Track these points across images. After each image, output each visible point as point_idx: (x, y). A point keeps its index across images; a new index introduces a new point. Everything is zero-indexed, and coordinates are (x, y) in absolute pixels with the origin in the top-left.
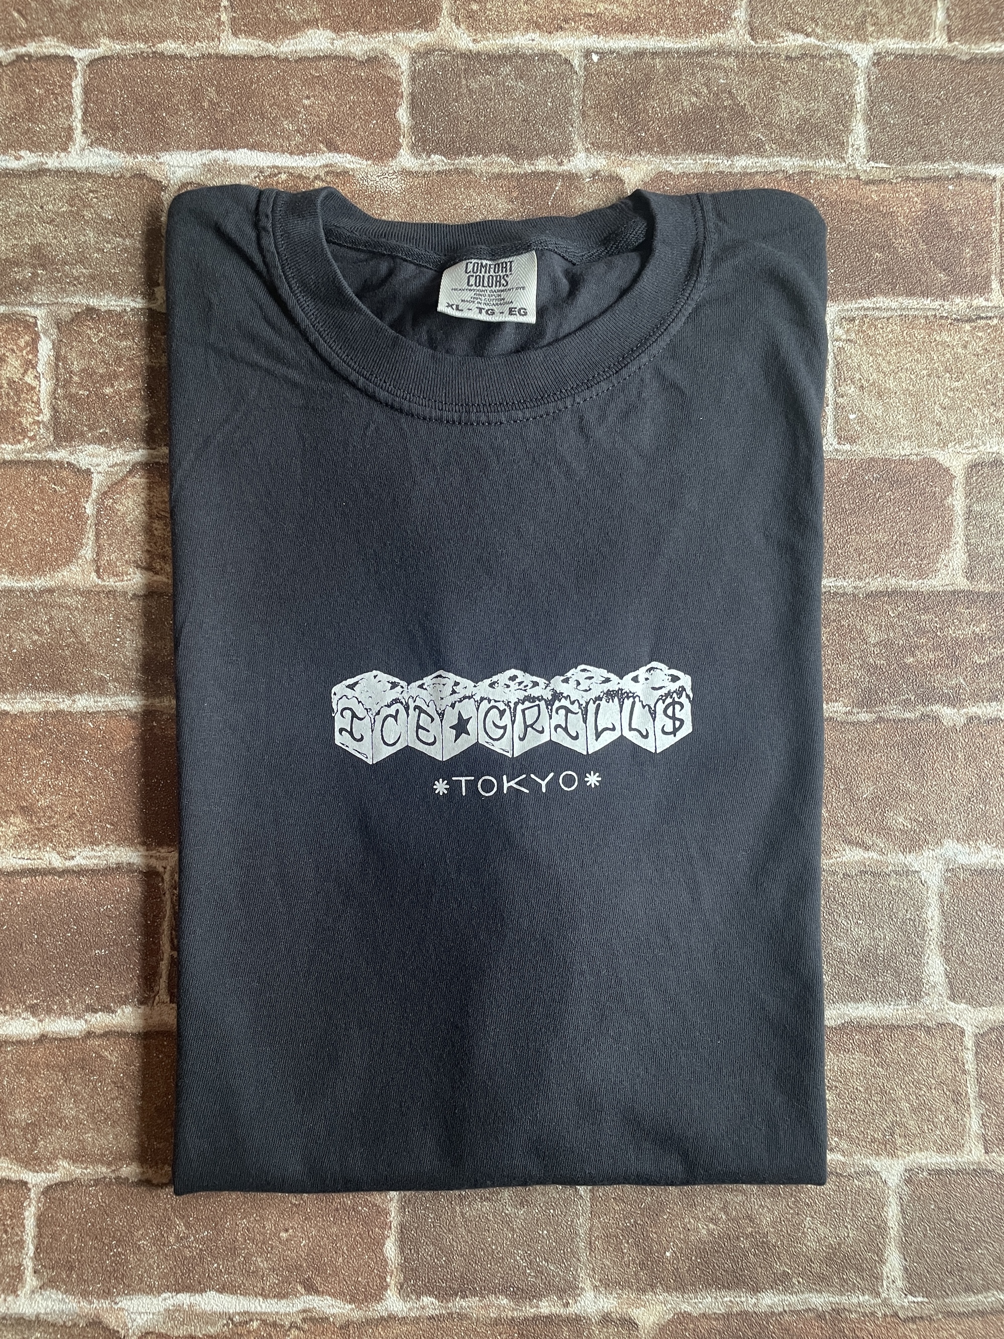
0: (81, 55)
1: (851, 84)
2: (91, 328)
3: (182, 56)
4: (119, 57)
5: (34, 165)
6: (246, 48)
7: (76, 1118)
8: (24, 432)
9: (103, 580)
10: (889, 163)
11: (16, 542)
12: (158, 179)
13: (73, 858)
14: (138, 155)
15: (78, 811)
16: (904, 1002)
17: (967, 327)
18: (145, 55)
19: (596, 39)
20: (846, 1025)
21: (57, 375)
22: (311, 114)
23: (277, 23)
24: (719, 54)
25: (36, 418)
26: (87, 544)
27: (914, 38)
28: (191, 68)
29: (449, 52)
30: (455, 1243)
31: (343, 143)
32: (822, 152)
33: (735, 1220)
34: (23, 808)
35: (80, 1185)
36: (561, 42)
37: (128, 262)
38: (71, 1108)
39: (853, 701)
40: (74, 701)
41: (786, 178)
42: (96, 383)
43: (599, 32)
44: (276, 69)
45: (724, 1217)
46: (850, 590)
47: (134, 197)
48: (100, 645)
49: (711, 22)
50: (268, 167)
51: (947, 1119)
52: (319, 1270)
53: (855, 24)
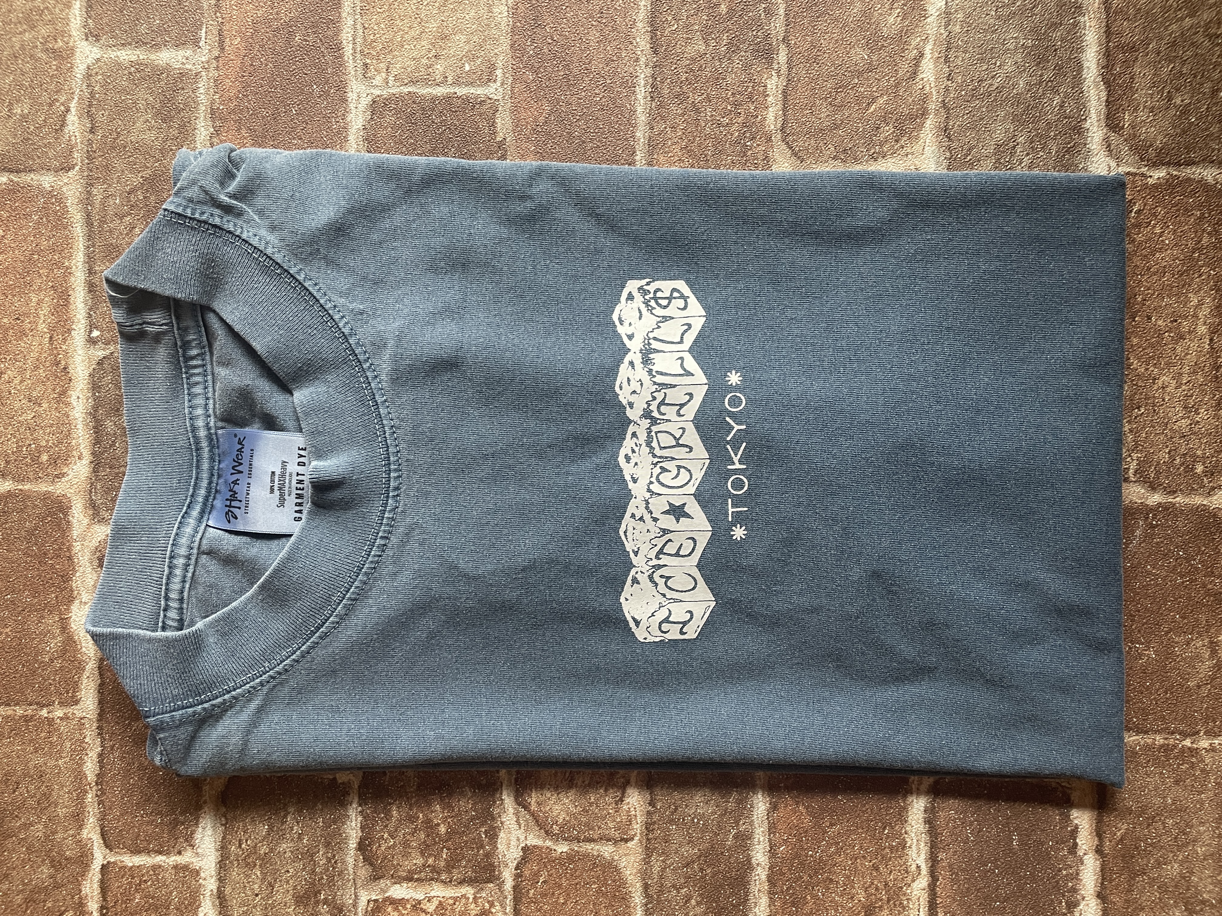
0: (99, 857)
1: (118, 65)
2: (380, 846)
3: (100, 755)
4: (102, 819)
5: (213, 903)
6: (92, 691)
7: (1182, 863)
9: (635, 835)
10: (201, 25)
13: (918, 867)
15: (870, 861)
16: (1082, 19)
18: (99, 793)
19: (76, 332)
20: (1105, 81)
21: (426, 880)
23: (64, 660)
24: (89, 204)
25: (471, 900)
26: (598, 850)
28: (112, 747)
29: (92, 484)
32: (190, 96)
36: (79, 369)
38: (1172, 868)
39: (767, 68)
40: (758, 865)
41: (218, 135)
42: (435, 842)
43: (68, 330)
46: (649, 71)
48: (702, 838)
49: (56, 212)
53: (55, 60)
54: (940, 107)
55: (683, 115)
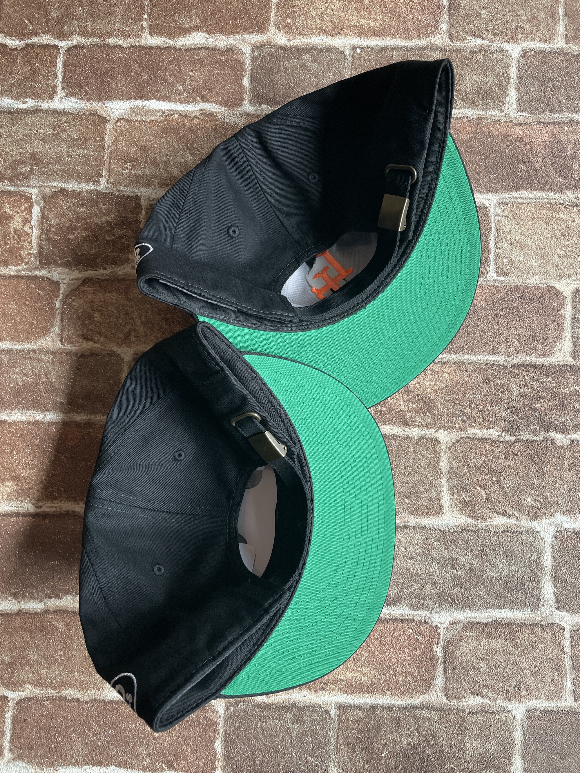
0: (63, 44)
1: (508, 67)
2: (63, 201)
3: (120, 46)
4: (84, 46)
5: (34, 107)
6: (157, 43)
7: (37, 660)
8: (22, 259)
9: (65, 346)
10: (530, 113)
11: (15, 322)
12: (104, 116)
13: (41, 507)
14: (93, 102)
16: (529, 610)
17: (575, 209)
18: (99, 45)
19: (359, 40)
20: (493, 622)
21: (42, 226)
22: (193, 80)
23: (175, 28)
24: (431, 49)
25: (30, 251)
26: (56, 325)
27: (546, 41)
28: (125, 53)
29: (274, 46)
30: (257, 744)
31: (211, 97)
32: (490, 106)
33: (424, 736)
34: (13, 477)
35: (38, 700)
36: (339, 41)
37: (85, 163)
38: (34, 654)
39: (502, 429)
40: (45, 415)
41: (469, 121)
42: (65, 232)
43: (361, 36)
44: (174, 54)
45: (417, 735)
46: (502, 363)
47: (90, 126)
48: (61, 383)
49: (427, 31)
50: (167, 110)
51: (552, 680)
52: (177, 756)
53: (511, 33)
54: (479, 528)
55: (477, 381)
